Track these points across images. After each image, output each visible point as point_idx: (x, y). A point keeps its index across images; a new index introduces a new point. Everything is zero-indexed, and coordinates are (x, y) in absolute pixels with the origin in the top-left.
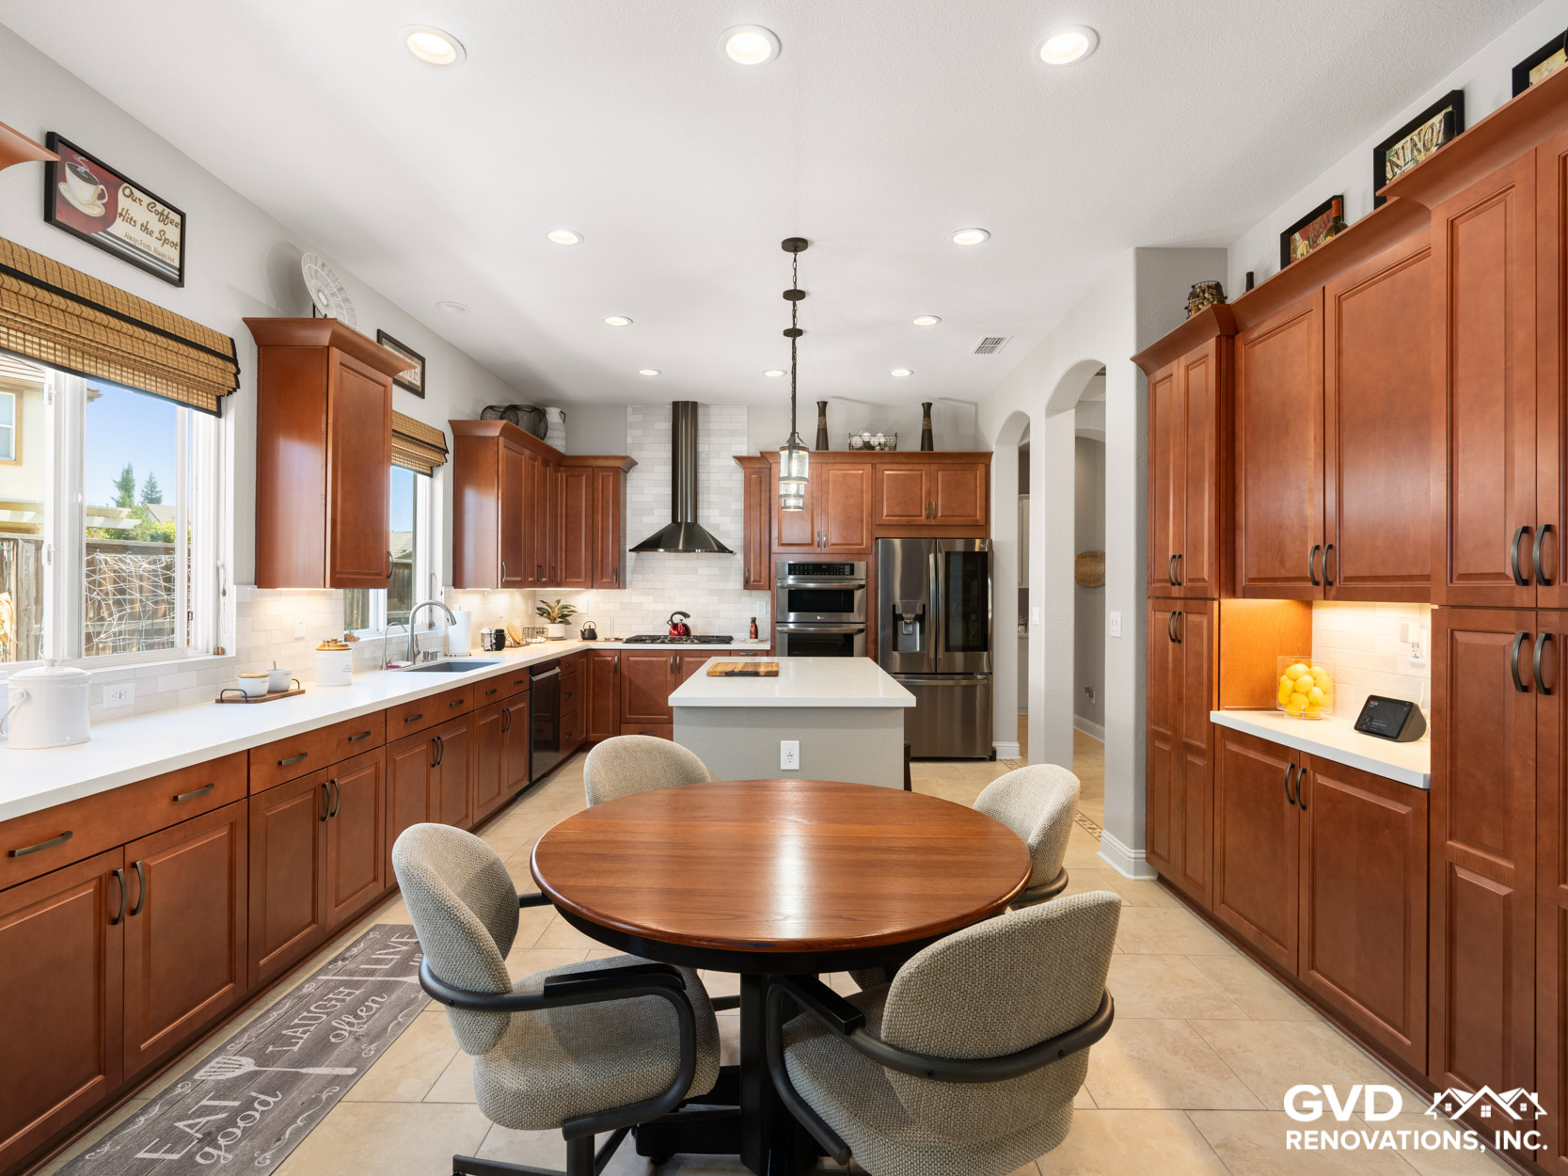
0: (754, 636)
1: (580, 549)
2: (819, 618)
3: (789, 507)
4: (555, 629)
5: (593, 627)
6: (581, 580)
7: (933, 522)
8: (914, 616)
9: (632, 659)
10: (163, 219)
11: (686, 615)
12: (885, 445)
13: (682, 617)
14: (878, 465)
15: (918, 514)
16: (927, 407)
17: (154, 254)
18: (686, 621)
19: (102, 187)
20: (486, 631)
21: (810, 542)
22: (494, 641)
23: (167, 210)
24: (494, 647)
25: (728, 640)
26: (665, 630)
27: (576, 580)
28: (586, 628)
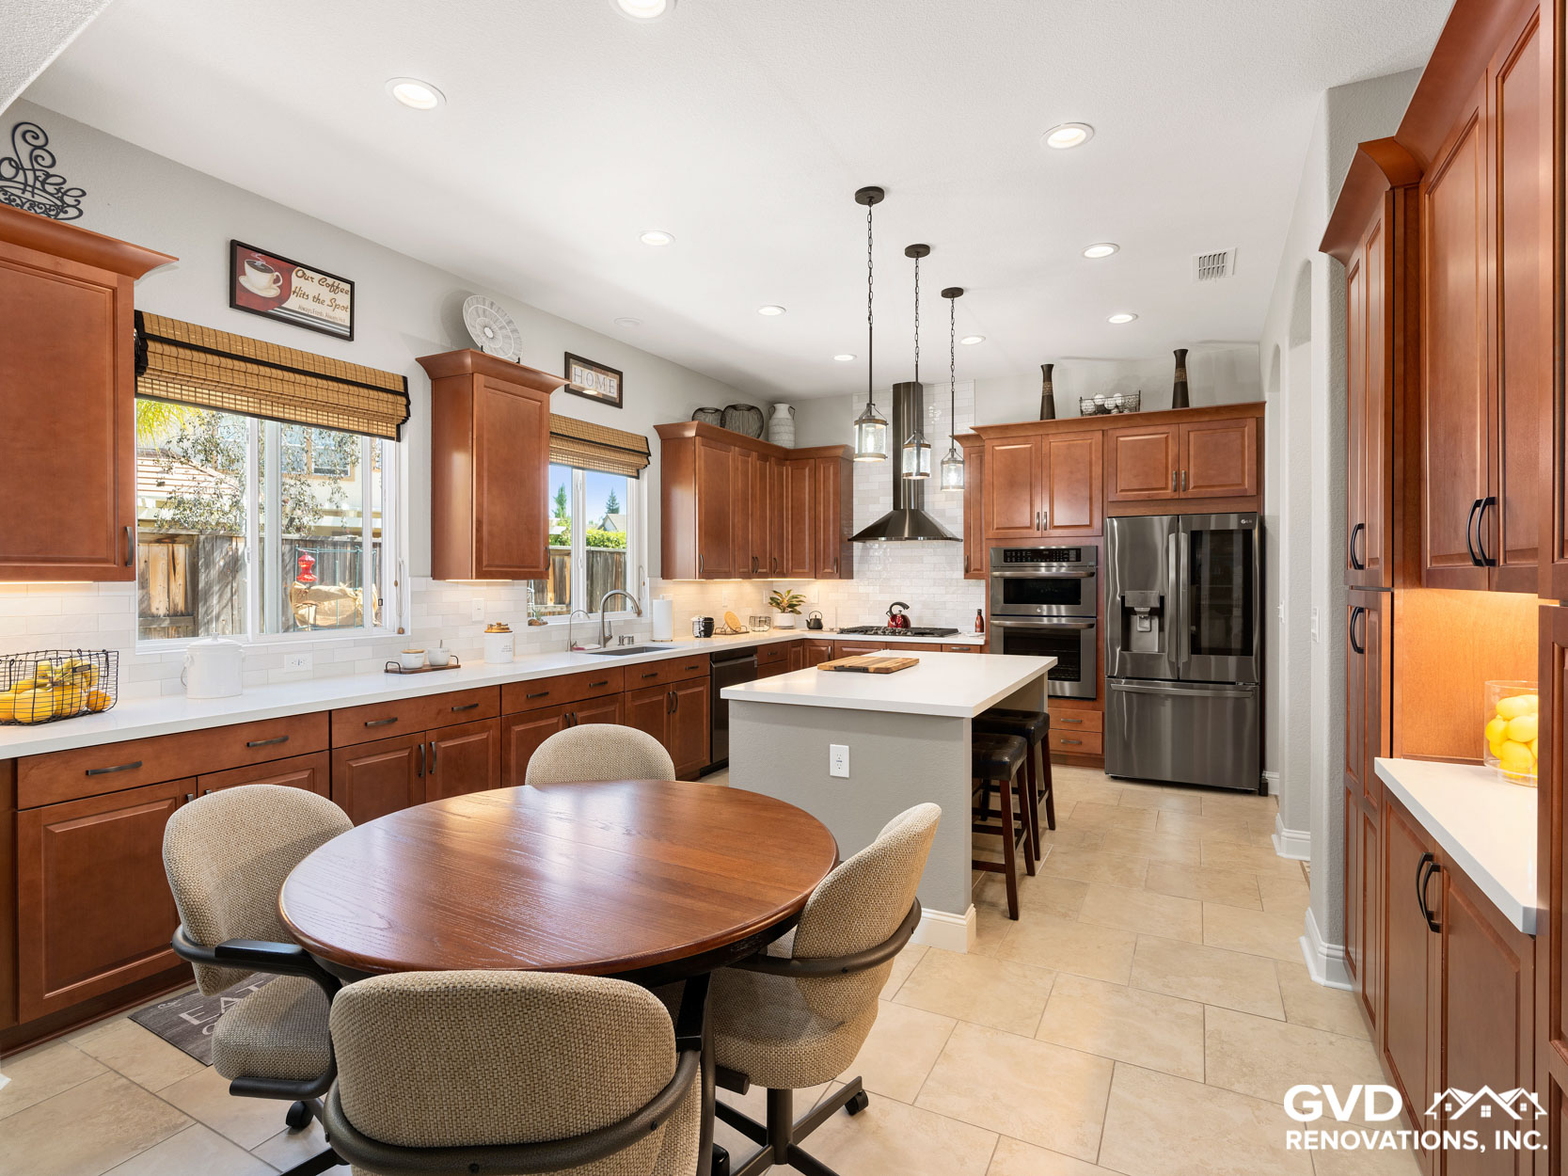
0: (978, 629)
1: (805, 539)
2: (1039, 610)
3: (947, 488)
4: (782, 618)
5: (819, 617)
6: (806, 571)
7: (1182, 495)
8: (1148, 609)
9: (844, 649)
10: (334, 289)
11: (905, 607)
12: (1123, 405)
13: (901, 608)
14: (1110, 432)
15: (1164, 486)
16: (1181, 355)
17: (327, 319)
18: (905, 612)
19: (277, 273)
20: (695, 619)
21: (1029, 525)
22: (702, 629)
23: (337, 282)
24: (703, 634)
25: (954, 632)
26: (884, 621)
27: (801, 571)
28: (813, 618)
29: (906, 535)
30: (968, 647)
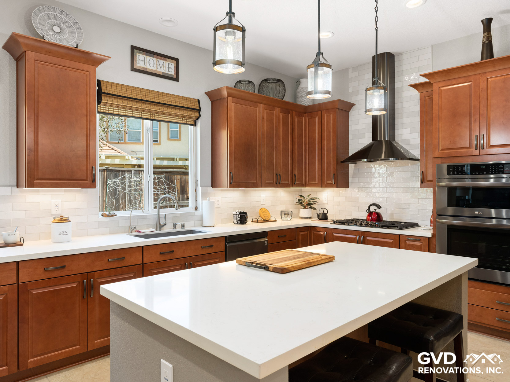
2: (476, 213)
4: (304, 212)
5: (326, 211)
9: (335, 234)
11: (379, 207)
13: (376, 208)
18: (378, 211)
20: (234, 213)
21: (469, 146)
22: (239, 219)
24: (239, 222)
25: (415, 225)
26: (364, 215)
27: (314, 182)
28: (322, 212)
29: (383, 157)
30: (418, 239)
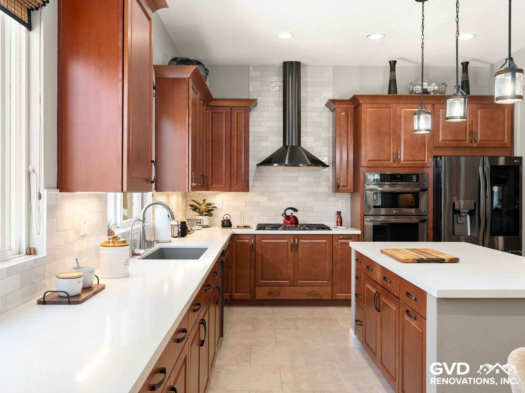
0: (339, 224)
1: (222, 164)
2: (395, 212)
5: (229, 218)
6: (222, 186)
7: (474, 145)
8: (468, 211)
9: (263, 241)
11: (295, 210)
12: (438, 91)
13: (292, 211)
14: (436, 105)
15: (464, 139)
16: (465, 65)
18: (295, 214)
20: (174, 224)
21: (388, 159)
22: (180, 230)
24: (179, 234)
26: (281, 220)
27: (219, 186)
28: (226, 219)
30: (348, 237)
